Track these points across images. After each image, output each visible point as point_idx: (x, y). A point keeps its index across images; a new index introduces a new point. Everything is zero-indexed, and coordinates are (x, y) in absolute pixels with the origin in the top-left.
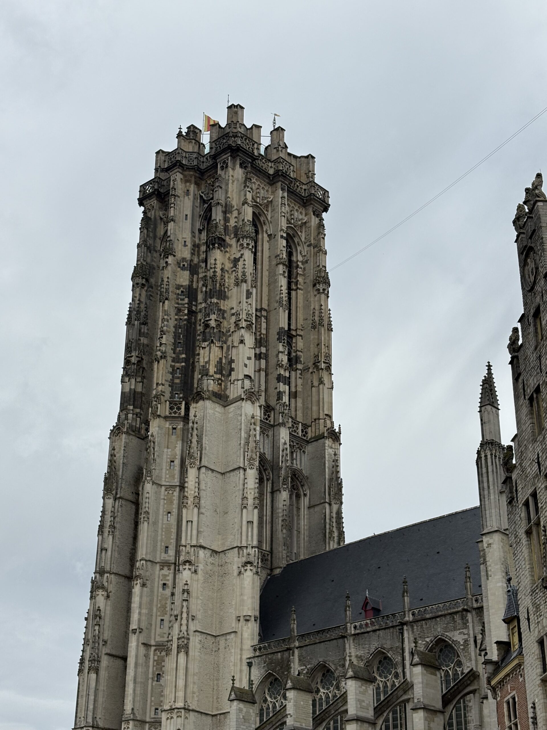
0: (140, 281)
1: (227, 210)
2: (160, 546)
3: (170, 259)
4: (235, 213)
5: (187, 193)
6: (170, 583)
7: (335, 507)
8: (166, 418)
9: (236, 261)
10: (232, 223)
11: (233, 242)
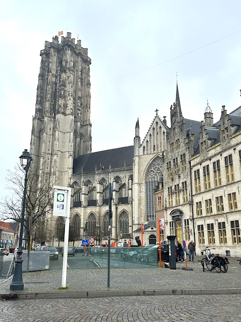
0: (41, 78)
1: (67, 62)
2: (47, 149)
3: (50, 74)
4: (69, 64)
5: (55, 55)
6: (50, 158)
7: (90, 143)
8: (49, 117)
9: (69, 77)
10: (68, 66)
11: (68, 71)
